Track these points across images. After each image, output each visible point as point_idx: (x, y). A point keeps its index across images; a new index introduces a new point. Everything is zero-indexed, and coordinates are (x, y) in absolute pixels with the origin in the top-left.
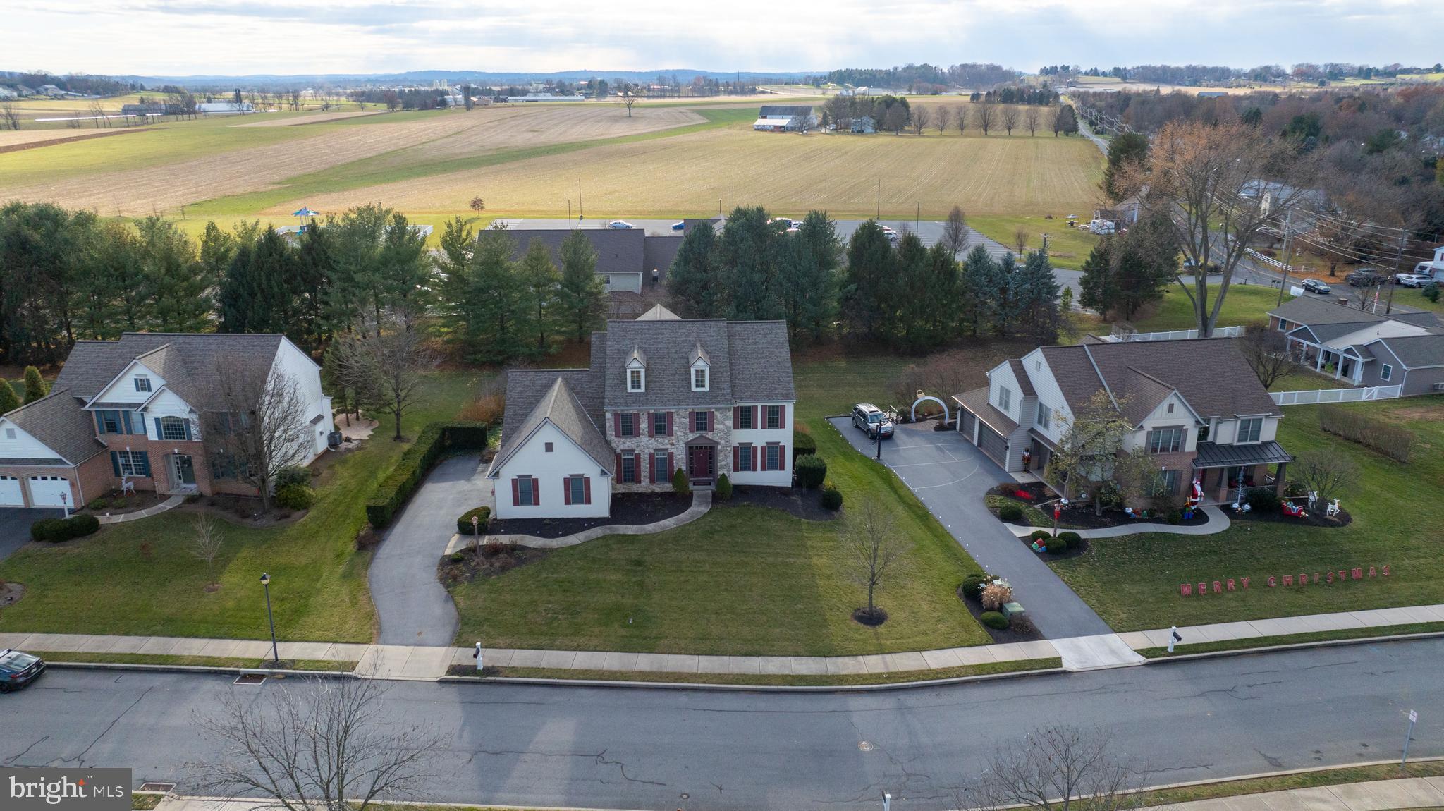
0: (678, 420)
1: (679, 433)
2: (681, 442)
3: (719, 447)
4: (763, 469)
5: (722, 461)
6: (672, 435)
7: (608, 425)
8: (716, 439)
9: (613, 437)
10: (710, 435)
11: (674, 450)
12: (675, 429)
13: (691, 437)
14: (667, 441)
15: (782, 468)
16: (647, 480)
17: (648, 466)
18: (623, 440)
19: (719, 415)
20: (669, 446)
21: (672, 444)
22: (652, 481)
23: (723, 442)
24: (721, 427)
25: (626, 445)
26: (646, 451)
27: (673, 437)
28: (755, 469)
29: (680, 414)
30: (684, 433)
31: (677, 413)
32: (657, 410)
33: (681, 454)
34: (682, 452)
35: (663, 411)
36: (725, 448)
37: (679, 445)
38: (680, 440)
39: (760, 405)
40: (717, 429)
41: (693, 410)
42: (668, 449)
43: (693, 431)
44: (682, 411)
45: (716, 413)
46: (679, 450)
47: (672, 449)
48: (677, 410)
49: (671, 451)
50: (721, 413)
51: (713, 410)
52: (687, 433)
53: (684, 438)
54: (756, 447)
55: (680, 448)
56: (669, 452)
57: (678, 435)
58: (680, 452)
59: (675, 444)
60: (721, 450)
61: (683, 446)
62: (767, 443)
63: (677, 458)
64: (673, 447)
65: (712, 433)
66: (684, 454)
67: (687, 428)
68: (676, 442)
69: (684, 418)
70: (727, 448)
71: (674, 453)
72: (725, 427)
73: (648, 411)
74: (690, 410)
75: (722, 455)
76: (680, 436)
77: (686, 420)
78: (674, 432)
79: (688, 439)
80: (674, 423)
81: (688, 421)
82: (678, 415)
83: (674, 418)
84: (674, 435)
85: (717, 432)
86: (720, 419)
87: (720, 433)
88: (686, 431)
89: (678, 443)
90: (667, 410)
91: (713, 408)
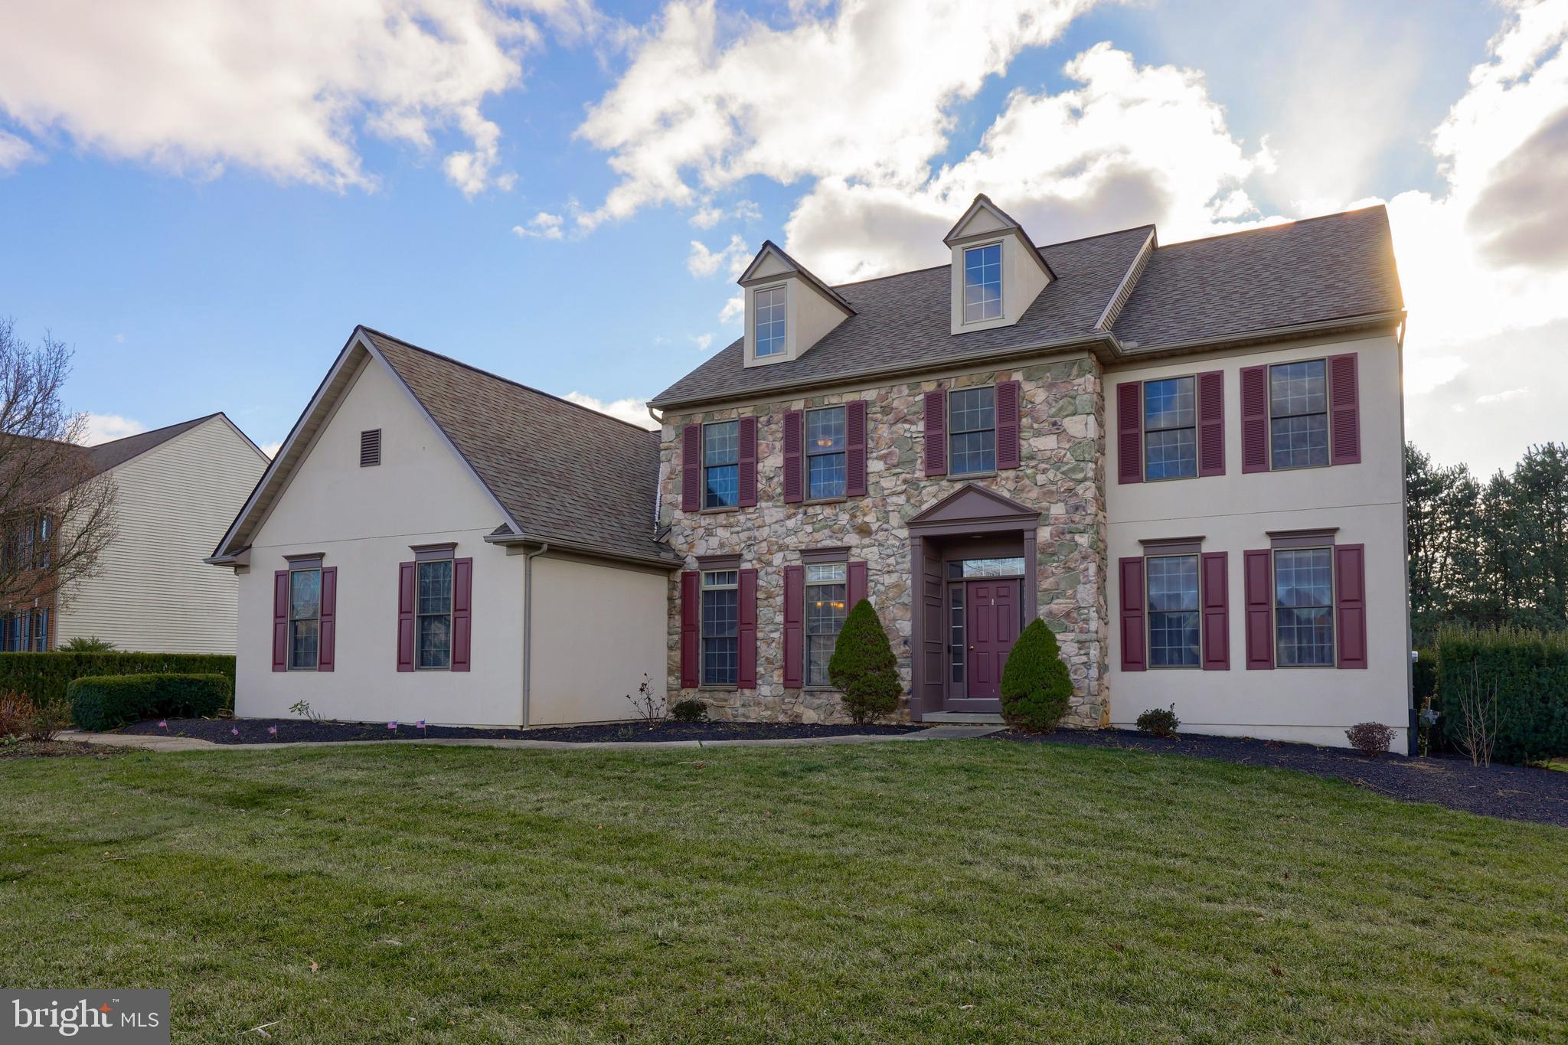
0: (884, 431)
1: (888, 483)
2: (895, 520)
3: (1044, 534)
4: (1258, 659)
6: (865, 495)
7: (664, 469)
8: (1030, 499)
9: (678, 514)
10: (1004, 485)
11: (870, 554)
12: (874, 466)
13: (931, 494)
14: (844, 518)
15: (1355, 657)
16: (777, 677)
17: (780, 618)
18: (705, 521)
19: (1040, 396)
20: (852, 539)
21: (864, 531)
22: (791, 682)
23: (1058, 510)
24: (1047, 443)
25: (714, 542)
26: (778, 559)
27: (868, 502)
28: (1219, 660)
29: (892, 409)
30: (905, 481)
31: (884, 404)
32: (817, 399)
33: (898, 567)
34: (900, 560)
35: (835, 400)
36: (1068, 536)
37: (886, 530)
38: (891, 509)
39: (1231, 369)
40: (1032, 458)
41: (940, 385)
42: (849, 548)
43: (940, 471)
44: (900, 392)
45: (1027, 387)
46: (889, 552)
47: (863, 548)
48: (883, 392)
49: (859, 556)
50: (1050, 387)
51: (1017, 376)
52: (918, 479)
53: (908, 500)
54: (1222, 557)
55: (892, 541)
56: (852, 560)
57: (883, 489)
58: (892, 560)
59: (874, 527)
60: (1050, 545)
61: (904, 533)
62: (1271, 535)
63: (883, 584)
64: (866, 541)
65: (1011, 474)
66: (907, 566)
67: (919, 461)
68: (878, 520)
69: (906, 421)
70: (1077, 537)
71: (871, 565)
72: (1067, 446)
73: (785, 405)
74: (930, 386)
75: (1056, 568)
76: (894, 494)
77: (913, 428)
78: (872, 479)
79: (922, 503)
80: (871, 444)
81: (920, 432)
82: (886, 410)
83: (871, 425)
84: (872, 493)
85: (1033, 467)
86: (1044, 412)
87: (1044, 471)
88: (914, 473)
89: (885, 526)
90: (850, 397)
91: (1017, 370)
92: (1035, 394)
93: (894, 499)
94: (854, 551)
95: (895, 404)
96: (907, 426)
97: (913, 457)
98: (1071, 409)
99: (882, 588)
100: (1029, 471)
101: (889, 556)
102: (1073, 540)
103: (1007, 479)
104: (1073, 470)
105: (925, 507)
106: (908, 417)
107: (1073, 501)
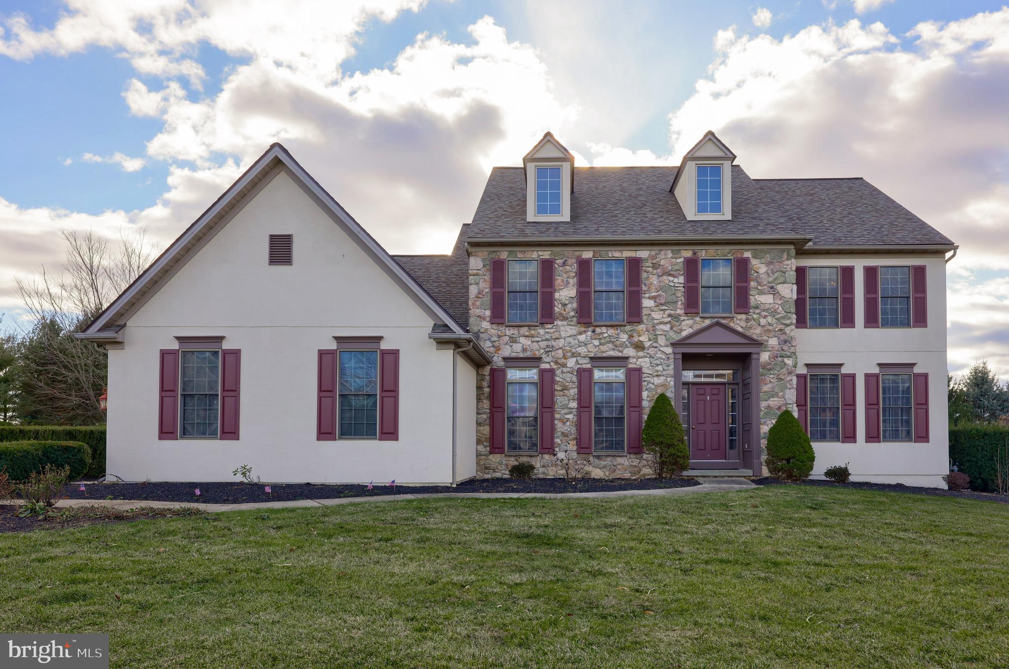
0: (654, 280)
1: (657, 315)
2: (662, 341)
3: (765, 357)
4: (872, 437)
5: (772, 394)
6: (640, 322)
7: (473, 290)
8: (756, 333)
9: (486, 325)
10: (739, 323)
11: (644, 363)
12: (647, 303)
13: (688, 326)
14: (624, 337)
15: (924, 437)
16: (572, 446)
17: (574, 405)
18: (510, 332)
19: (763, 269)
20: (630, 352)
21: (639, 347)
22: (583, 449)
23: (773, 342)
24: (767, 299)
25: (517, 347)
26: (571, 362)
27: (641, 327)
28: (851, 437)
29: (660, 265)
30: (670, 315)
31: (654, 261)
32: (603, 252)
33: (664, 373)
34: (665, 368)
35: (617, 254)
36: (780, 359)
37: (656, 347)
38: (659, 333)
39: (859, 265)
40: (757, 308)
41: (695, 254)
42: (627, 358)
43: (694, 310)
44: (666, 255)
45: (754, 262)
46: (658, 362)
47: (638, 358)
48: (653, 253)
49: (636, 363)
50: (768, 264)
51: (747, 254)
52: (679, 315)
53: (672, 328)
54: (853, 377)
55: (659, 355)
56: (630, 366)
57: (653, 319)
58: (660, 368)
59: (647, 344)
60: (769, 364)
61: (669, 350)
62: (880, 365)
63: (653, 384)
64: (641, 354)
65: (743, 316)
66: (672, 372)
67: (680, 303)
68: (650, 340)
69: (670, 275)
70: (786, 360)
71: (645, 370)
72: (780, 303)
73: (577, 253)
74: (687, 253)
75: (772, 378)
76: (661, 323)
77: (676, 280)
78: (645, 312)
79: (681, 330)
80: (644, 288)
81: (681, 283)
82: (655, 266)
83: (644, 275)
84: (645, 321)
85: (758, 314)
86: (765, 279)
87: (765, 317)
88: (676, 310)
89: (655, 345)
90: (628, 253)
91: (747, 250)
92: (759, 267)
93: (662, 327)
94: (631, 360)
95: (662, 263)
96: (671, 278)
97: (675, 299)
98: (782, 279)
99: (653, 387)
100: (755, 316)
101: (658, 365)
102: (783, 361)
103: (741, 320)
104: (783, 318)
105: (684, 334)
106: (672, 273)
107: (783, 337)
